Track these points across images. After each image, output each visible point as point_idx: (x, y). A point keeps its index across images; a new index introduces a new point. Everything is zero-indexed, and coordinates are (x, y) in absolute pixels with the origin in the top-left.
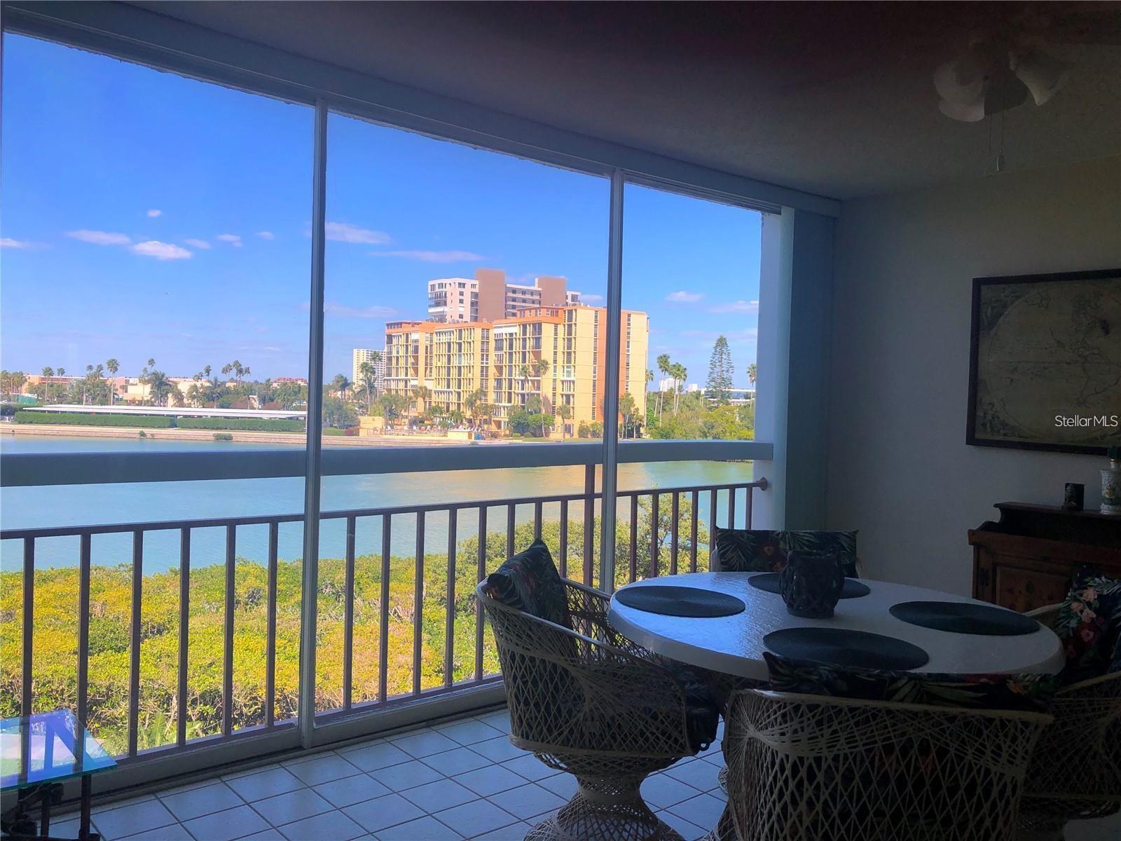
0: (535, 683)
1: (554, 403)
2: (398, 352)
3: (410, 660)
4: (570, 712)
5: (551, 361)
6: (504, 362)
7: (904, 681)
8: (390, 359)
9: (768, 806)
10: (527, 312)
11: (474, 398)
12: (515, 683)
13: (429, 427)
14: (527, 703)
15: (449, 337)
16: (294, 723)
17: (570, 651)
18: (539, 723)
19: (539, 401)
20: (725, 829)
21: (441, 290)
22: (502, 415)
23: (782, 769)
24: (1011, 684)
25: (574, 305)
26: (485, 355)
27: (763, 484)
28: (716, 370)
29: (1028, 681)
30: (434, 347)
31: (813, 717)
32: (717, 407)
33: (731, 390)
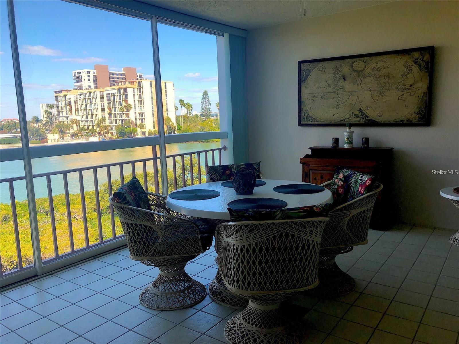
0: (138, 234)
1: (136, 123)
2: (62, 104)
3: (83, 236)
4: (153, 243)
5: (133, 105)
6: (112, 106)
7: (279, 212)
8: (58, 107)
9: (233, 265)
10: (120, 83)
11: (99, 123)
12: (129, 235)
13: (80, 137)
14: (135, 242)
15: (85, 96)
16: (32, 266)
17: (152, 219)
18: (141, 249)
19: (129, 122)
20: (218, 279)
21: (79, 75)
22: (113, 129)
23: (237, 250)
24: (315, 209)
25: (141, 79)
26: (102, 103)
27: (225, 148)
28: (204, 105)
29: (320, 207)
30: (79, 101)
31: (247, 230)
32: (205, 121)
33: (210, 113)
